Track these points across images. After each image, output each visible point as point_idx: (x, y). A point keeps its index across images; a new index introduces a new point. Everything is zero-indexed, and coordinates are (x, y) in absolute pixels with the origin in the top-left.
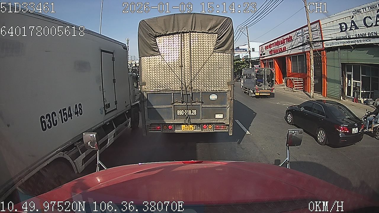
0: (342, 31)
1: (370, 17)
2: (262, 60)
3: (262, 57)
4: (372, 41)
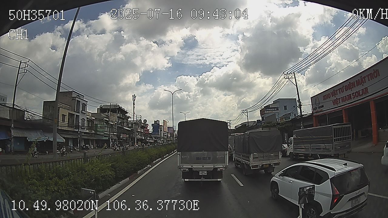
2: (315, 116)
3: (317, 112)
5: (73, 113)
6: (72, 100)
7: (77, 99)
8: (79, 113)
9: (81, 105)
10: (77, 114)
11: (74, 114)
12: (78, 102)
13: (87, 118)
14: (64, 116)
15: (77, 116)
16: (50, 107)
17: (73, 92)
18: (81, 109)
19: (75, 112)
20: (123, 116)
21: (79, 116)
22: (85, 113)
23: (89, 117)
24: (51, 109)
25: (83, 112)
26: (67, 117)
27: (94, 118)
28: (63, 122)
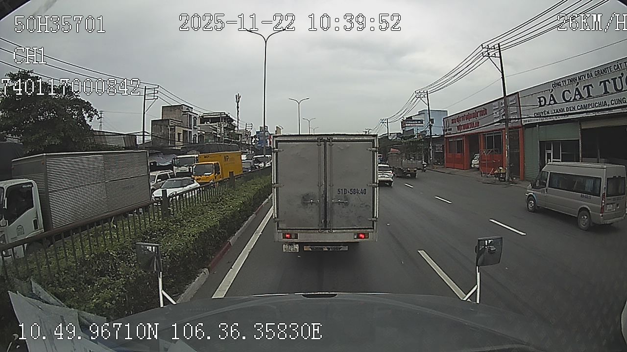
0: (541, 106)
1: (569, 91)
2: (446, 138)
3: (447, 134)
4: (570, 117)
5: (187, 129)
6: (183, 115)
7: (189, 113)
8: (192, 129)
9: (193, 120)
10: (190, 130)
11: (187, 131)
12: (190, 115)
13: (198, 133)
14: (179, 134)
15: (190, 132)
16: (162, 127)
17: (184, 106)
18: (193, 125)
19: (188, 128)
20: (230, 126)
21: (191, 132)
22: (196, 128)
24: (163, 128)
25: (195, 127)
26: (182, 135)
27: (204, 133)
28: (179, 141)
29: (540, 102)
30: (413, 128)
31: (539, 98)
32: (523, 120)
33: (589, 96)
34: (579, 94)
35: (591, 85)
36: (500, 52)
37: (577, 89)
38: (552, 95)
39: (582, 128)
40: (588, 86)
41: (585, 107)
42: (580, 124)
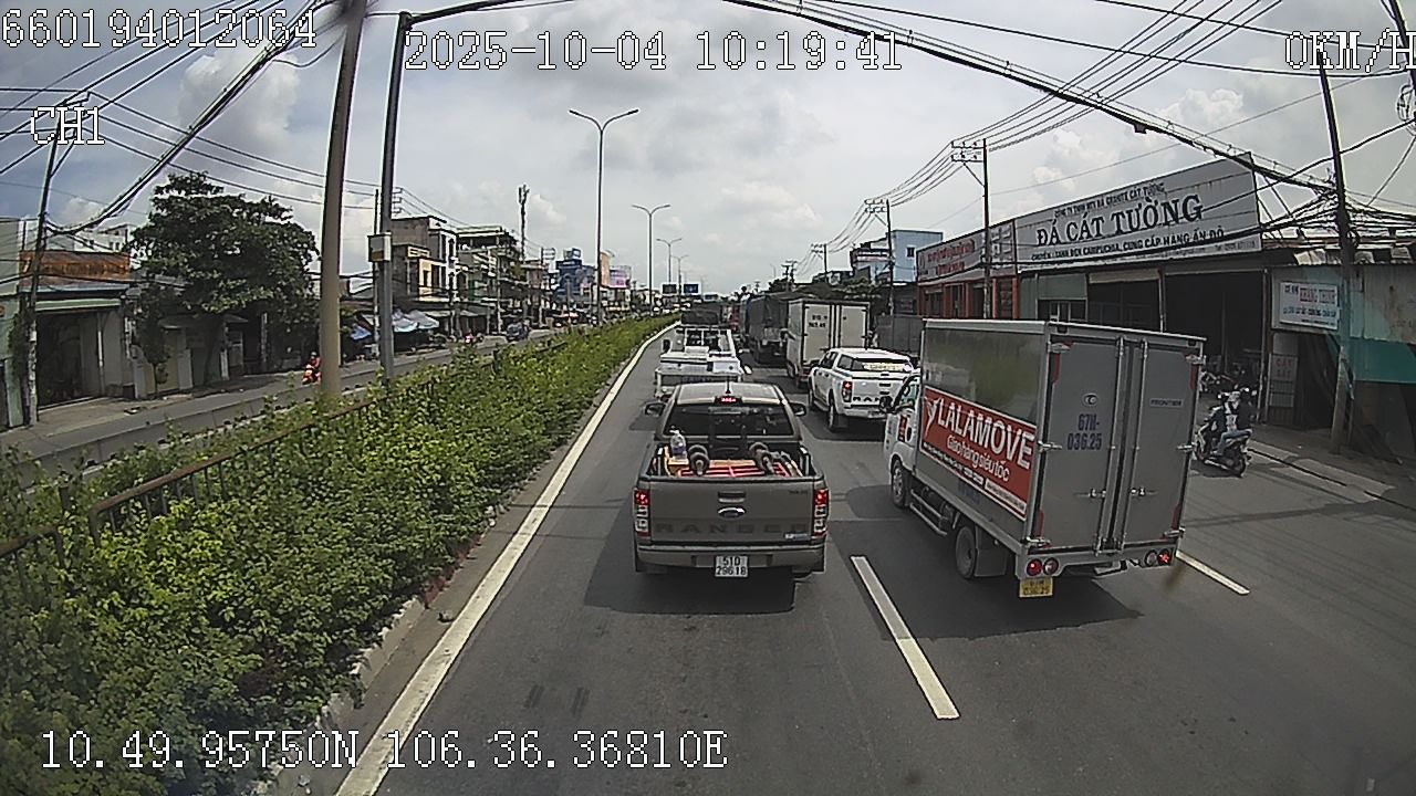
0: (1040, 244)
1: (1074, 224)
2: (921, 287)
3: (921, 281)
4: (1075, 264)
5: (438, 264)
6: (430, 235)
7: (442, 233)
8: (444, 262)
10: (444, 265)
11: (438, 267)
12: (443, 237)
13: (457, 270)
14: (426, 273)
15: (444, 268)
17: (431, 219)
19: (439, 261)
20: (509, 253)
22: (453, 261)
23: (458, 267)
24: (395, 262)
25: (452, 258)
26: (429, 275)
27: (466, 269)
28: (425, 285)
29: (1040, 237)
30: (867, 265)
31: (1039, 232)
32: (1019, 266)
33: (1099, 235)
34: (1087, 231)
35: (1101, 218)
36: (985, 151)
37: (1085, 222)
38: (1054, 230)
39: (1091, 282)
40: (1097, 220)
41: (1094, 250)
42: (1087, 277)
